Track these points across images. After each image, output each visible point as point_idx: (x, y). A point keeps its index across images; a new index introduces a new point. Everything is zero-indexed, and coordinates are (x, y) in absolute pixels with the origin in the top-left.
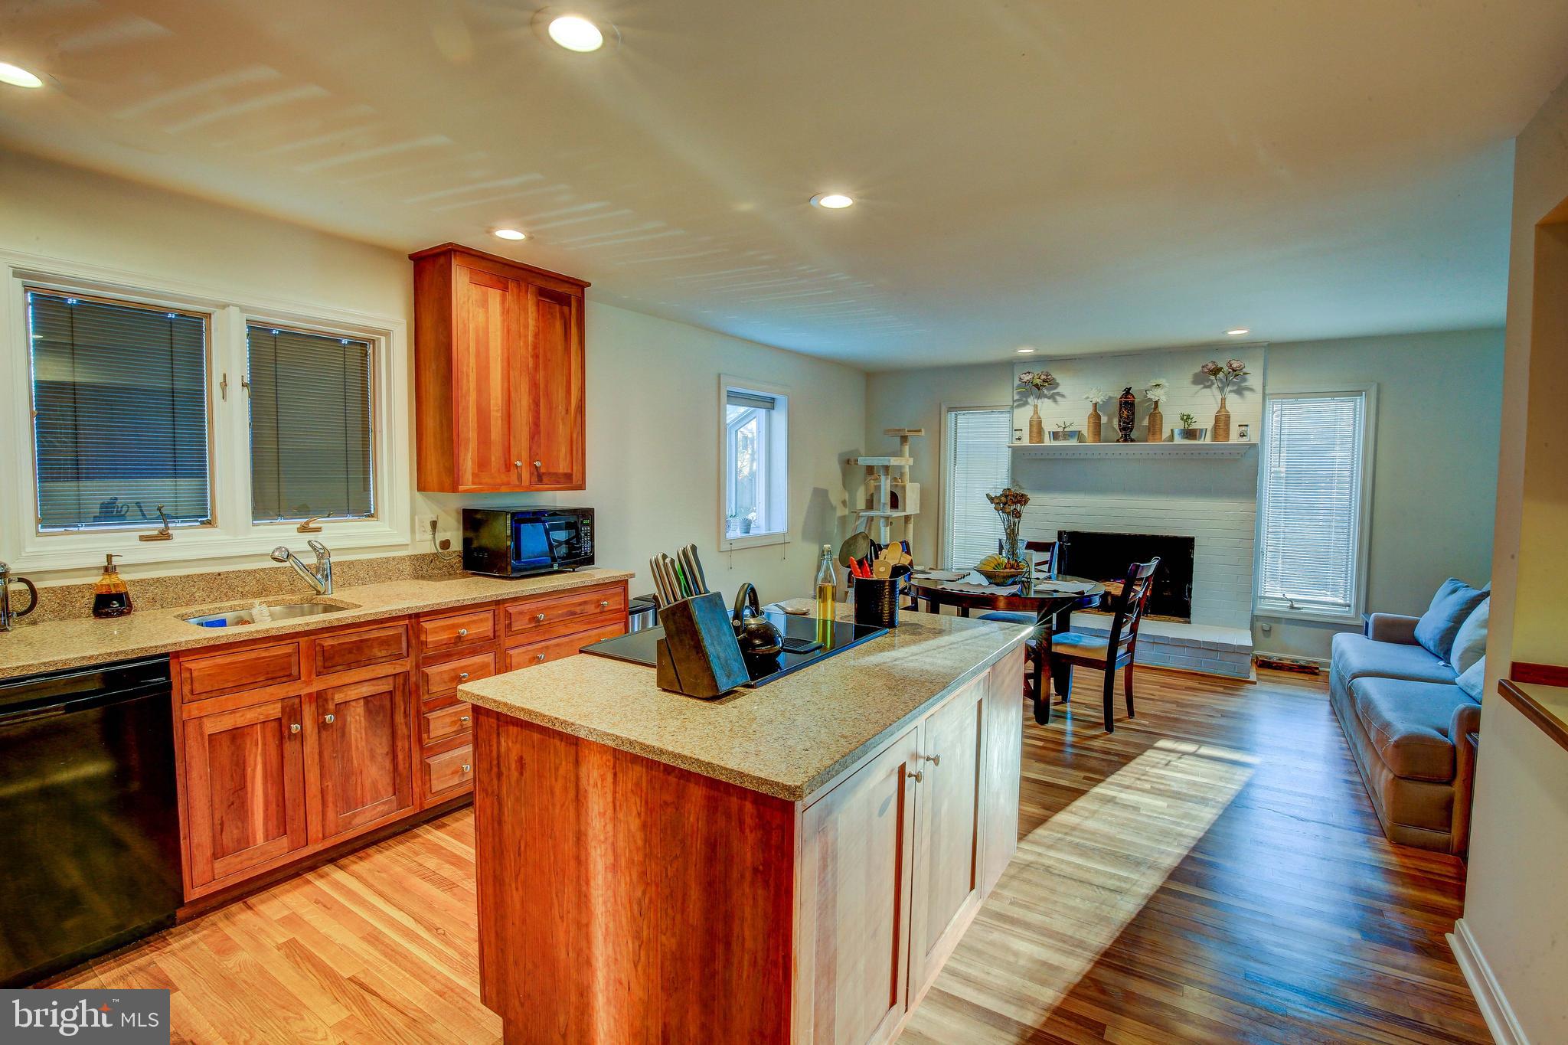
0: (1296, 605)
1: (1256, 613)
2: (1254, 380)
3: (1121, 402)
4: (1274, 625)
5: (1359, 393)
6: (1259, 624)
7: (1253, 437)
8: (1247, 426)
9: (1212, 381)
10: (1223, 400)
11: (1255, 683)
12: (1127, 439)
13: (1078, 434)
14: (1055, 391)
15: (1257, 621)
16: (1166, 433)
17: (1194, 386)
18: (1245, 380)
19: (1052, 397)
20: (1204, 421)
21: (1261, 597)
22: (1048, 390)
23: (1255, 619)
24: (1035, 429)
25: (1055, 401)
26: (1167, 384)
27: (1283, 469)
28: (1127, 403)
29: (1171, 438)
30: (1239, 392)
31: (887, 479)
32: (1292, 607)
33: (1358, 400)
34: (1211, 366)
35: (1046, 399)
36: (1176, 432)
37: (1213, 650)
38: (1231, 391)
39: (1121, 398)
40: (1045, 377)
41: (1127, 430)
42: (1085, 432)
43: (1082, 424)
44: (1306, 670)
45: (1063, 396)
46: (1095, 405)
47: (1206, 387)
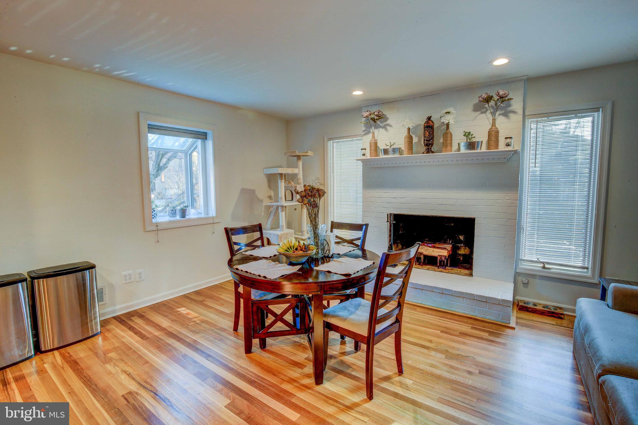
0: (547, 266)
1: (518, 271)
2: (517, 105)
3: (424, 126)
4: (531, 280)
5: (596, 110)
6: (520, 279)
7: (516, 146)
8: (511, 138)
9: (486, 108)
10: (494, 120)
11: (514, 328)
12: (429, 151)
13: (400, 151)
14: (386, 123)
15: (519, 276)
16: (455, 147)
17: (474, 113)
18: (510, 105)
19: (385, 127)
20: (481, 136)
21: (522, 260)
22: (381, 122)
23: (517, 275)
24: (373, 148)
25: (386, 129)
26: (454, 112)
27: (538, 169)
28: (429, 126)
29: (459, 149)
30: (506, 115)
31: (281, 182)
32: (544, 267)
33: (596, 115)
34: (485, 96)
35: (381, 129)
36: (462, 144)
37: (484, 302)
38: (499, 115)
39: (425, 124)
40: (377, 113)
41: (429, 146)
42: (403, 148)
43: (401, 143)
44: (554, 315)
45: (391, 126)
46: (409, 129)
47: (482, 113)
